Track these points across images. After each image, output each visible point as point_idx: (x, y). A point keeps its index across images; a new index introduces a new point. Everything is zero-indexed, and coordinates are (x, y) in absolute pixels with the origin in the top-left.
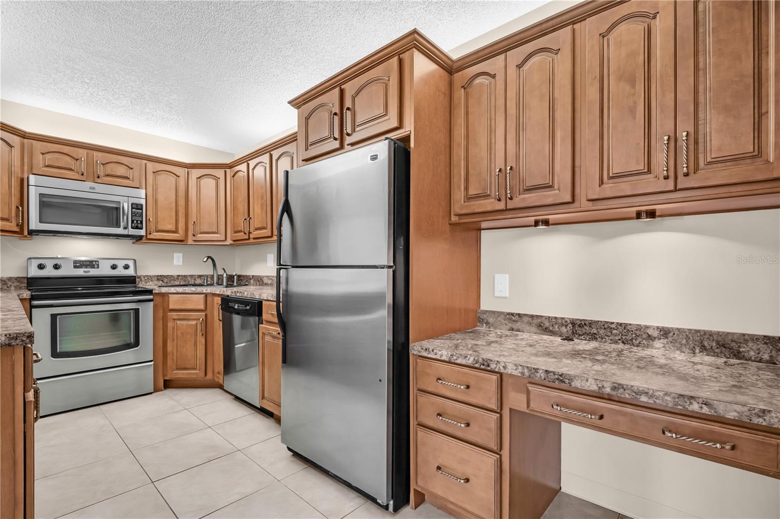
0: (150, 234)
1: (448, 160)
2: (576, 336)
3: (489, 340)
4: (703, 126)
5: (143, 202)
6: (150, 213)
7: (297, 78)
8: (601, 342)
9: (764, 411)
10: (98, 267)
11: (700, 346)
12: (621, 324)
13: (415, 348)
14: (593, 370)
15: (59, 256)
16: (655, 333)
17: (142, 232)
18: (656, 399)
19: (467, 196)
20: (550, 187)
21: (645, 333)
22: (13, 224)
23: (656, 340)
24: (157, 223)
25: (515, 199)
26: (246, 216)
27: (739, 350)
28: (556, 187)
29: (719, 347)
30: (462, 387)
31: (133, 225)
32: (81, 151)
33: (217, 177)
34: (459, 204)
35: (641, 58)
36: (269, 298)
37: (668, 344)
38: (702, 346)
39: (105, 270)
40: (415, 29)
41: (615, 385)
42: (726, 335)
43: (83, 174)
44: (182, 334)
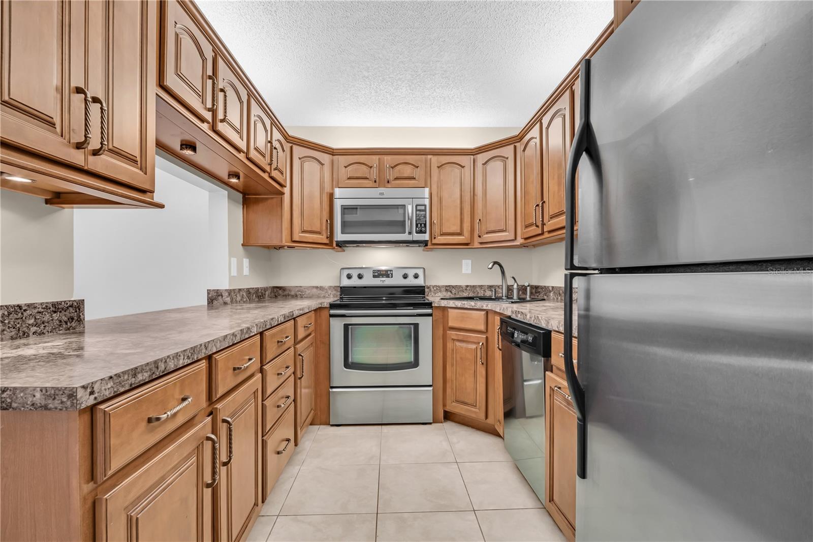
0: (435, 238)
5: (427, 202)
6: (434, 214)
10: (392, 277)
15: (364, 266)
17: (426, 237)
22: (324, 236)
24: (441, 225)
26: (539, 200)
31: (417, 229)
32: (374, 157)
33: (505, 157)
36: (561, 329)
39: (396, 280)
43: (375, 182)
44: (461, 358)
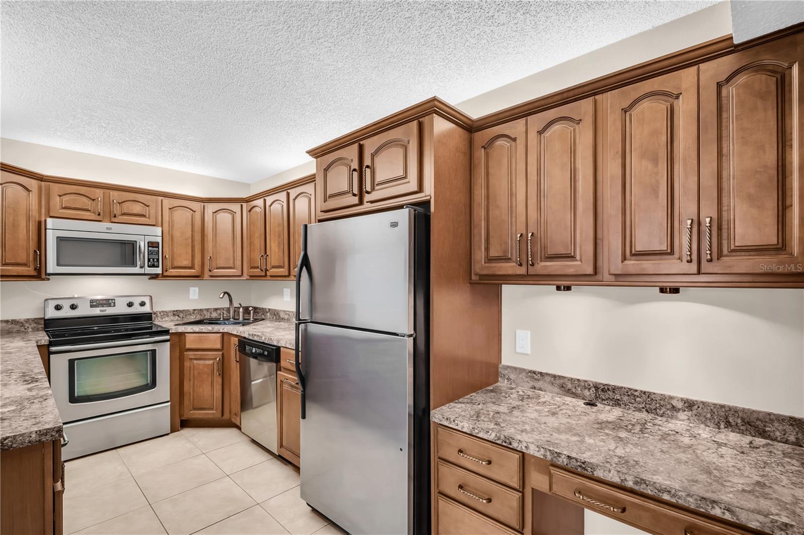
0: (166, 271)
1: (468, 219)
2: (599, 400)
3: (511, 404)
4: (727, 212)
5: (159, 240)
6: (166, 249)
7: (314, 122)
8: (624, 408)
9: (786, 525)
10: (114, 306)
11: (725, 421)
12: (645, 393)
13: (437, 415)
14: (616, 456)
15: (76, 296)
16: (680, 405)
17: (159, 270)
18: (679, 498)
19: (488, 257)
20: (571, 257)
21: (669, 403)
22: (31, 268)
23: (681, 411)
24: (173, 259)
25: (536, 265)
26: (263, 253)
27: (764, 429)
28: (578, 257)
29: (744, 424)
30: (484, 463)
31: (150, 263)
32: (98, 191)
33: (233, 212)
34: (480, 264)
35: (664, 138)
36: (287, 346)
37: (692, 416)
38: (727, 421)
39: (120, 309)
40: (435, 97)
41: (637, 479)
42: (751, 413)
43: (99, 215)
44: (199, 373)
